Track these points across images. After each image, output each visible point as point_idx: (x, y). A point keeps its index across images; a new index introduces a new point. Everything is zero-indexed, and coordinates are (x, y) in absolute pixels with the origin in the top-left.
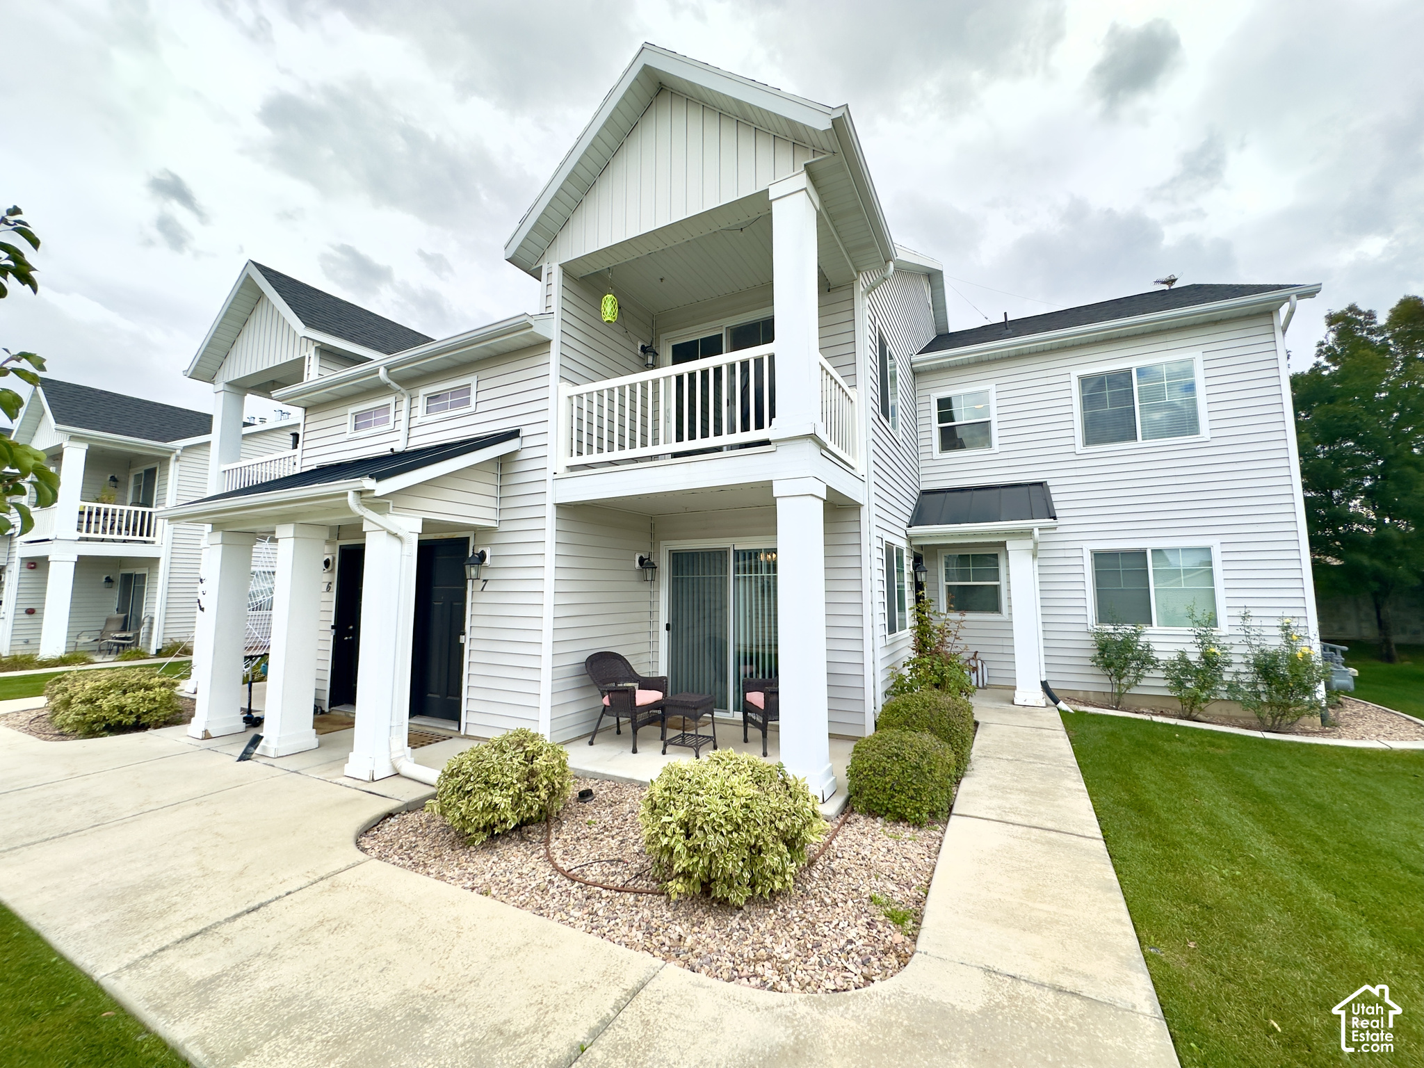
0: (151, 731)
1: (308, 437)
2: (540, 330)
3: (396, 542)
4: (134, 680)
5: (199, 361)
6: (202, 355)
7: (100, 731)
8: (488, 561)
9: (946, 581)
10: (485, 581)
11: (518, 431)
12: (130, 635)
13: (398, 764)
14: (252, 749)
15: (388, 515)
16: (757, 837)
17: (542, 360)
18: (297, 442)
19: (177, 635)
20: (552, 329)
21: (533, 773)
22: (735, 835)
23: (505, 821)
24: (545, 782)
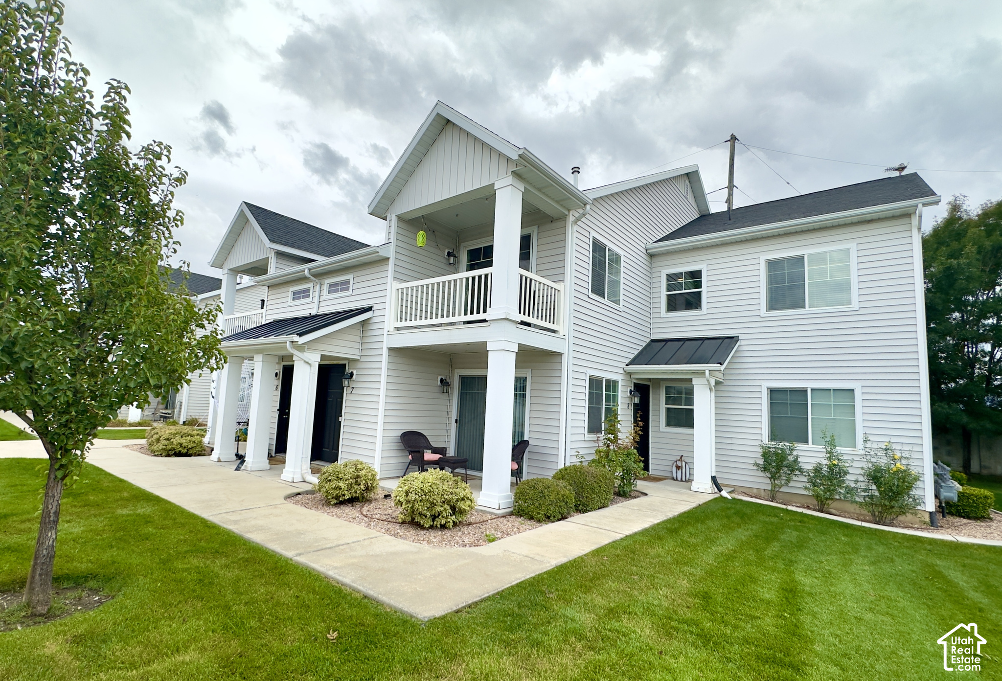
0: (192, 458)
1: (269, 303)
2: (383, 253)
3: (307, 366)
4: (186, 431)
5: (216, 257)
6: (218, 254)
7: (172, 455)
8: (354, 377)
9: (666, 404)
10: (353, 388)
11: (372, 307)
12: (170, 412)
13: (305, 476)
14: (240, 465)
15: (305, 353)
16: (434, 499)
17: (384, 268)
18: (263, 305)
19: (195, 414)
20: (390, 252)
21: (358, 477)
22: (424, 496)
23: (344, 495)
24: (364, 482)
